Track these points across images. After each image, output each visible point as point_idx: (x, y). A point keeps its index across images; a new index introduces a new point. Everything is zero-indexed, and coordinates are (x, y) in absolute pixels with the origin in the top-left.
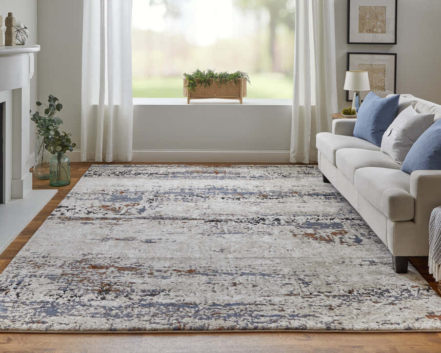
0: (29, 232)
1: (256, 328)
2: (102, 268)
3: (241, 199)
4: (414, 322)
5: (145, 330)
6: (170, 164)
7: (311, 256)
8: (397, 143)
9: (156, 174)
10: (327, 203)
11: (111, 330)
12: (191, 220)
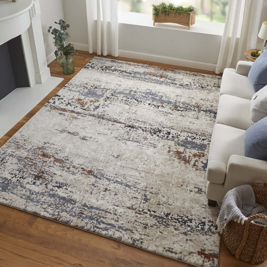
0: (31, 114)
2: (47, 156)
3: (159, 108)
4: (187, 255)
5: (40, 215)
6: (139, 62)
7: (166, 175)
9: (125, 72)
12: (118, 123)
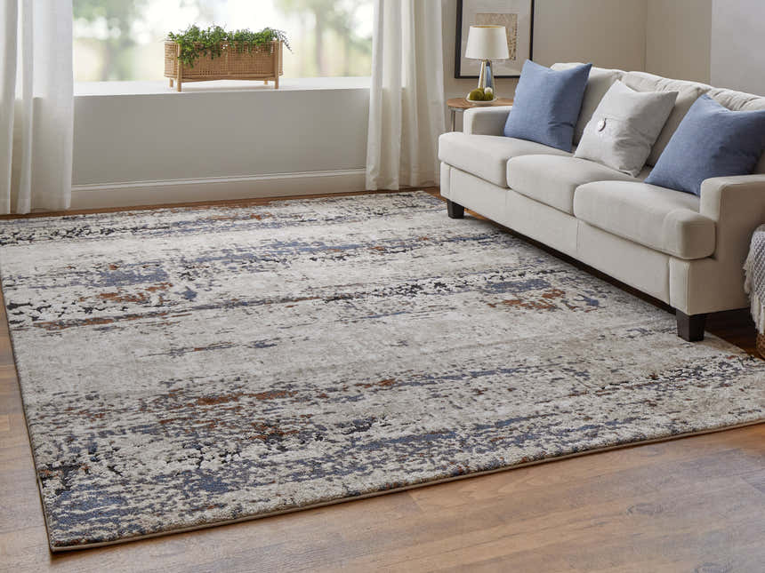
1: (575, 450)
2: (224, 399)
3: (346, 258)
5: (407, 484)
6: (153, 208)
7: (549, 334)
8: (622, 141)
9: (143, 228)
10: (489, 251)
11: (351, 495)
12: (297, 300)
